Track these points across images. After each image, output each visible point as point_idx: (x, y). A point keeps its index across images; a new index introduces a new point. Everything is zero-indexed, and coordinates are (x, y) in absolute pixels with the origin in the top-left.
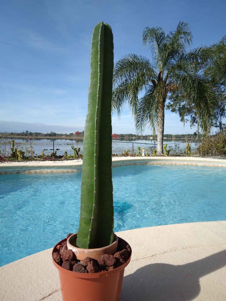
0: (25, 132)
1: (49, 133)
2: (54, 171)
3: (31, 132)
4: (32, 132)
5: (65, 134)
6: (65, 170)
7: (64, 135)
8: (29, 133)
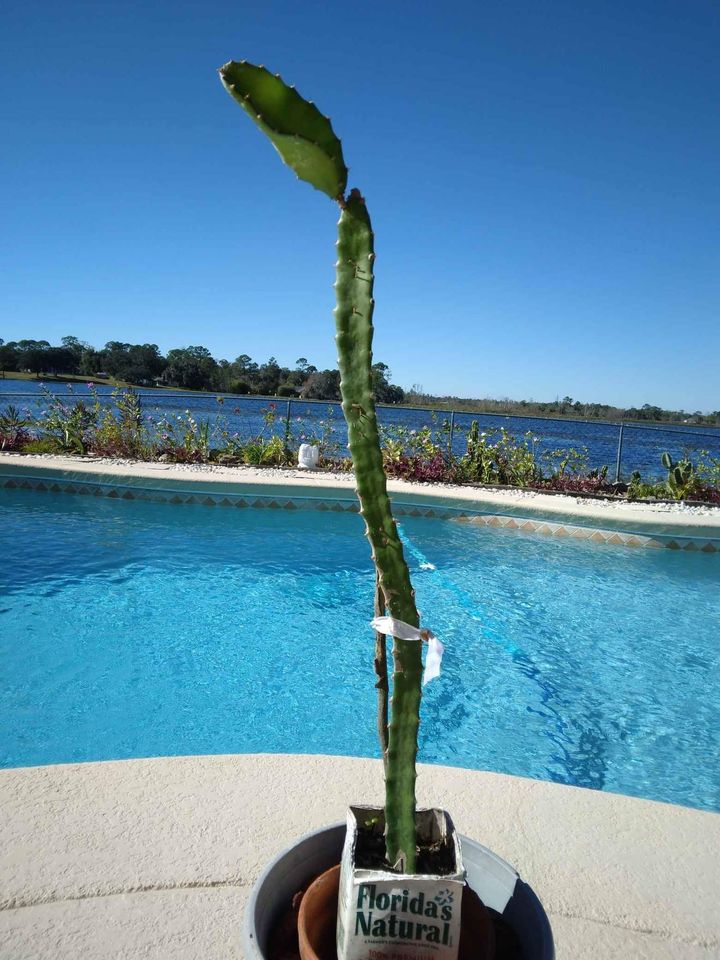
0: (561, 400)
1: (638, 408)
2: (570, 532)
3: (578, 403)
4: (584, 402)
5: (695, 414)
6: (607, 534)
7: (690, 416)
8: (573, 404)
